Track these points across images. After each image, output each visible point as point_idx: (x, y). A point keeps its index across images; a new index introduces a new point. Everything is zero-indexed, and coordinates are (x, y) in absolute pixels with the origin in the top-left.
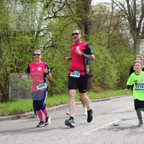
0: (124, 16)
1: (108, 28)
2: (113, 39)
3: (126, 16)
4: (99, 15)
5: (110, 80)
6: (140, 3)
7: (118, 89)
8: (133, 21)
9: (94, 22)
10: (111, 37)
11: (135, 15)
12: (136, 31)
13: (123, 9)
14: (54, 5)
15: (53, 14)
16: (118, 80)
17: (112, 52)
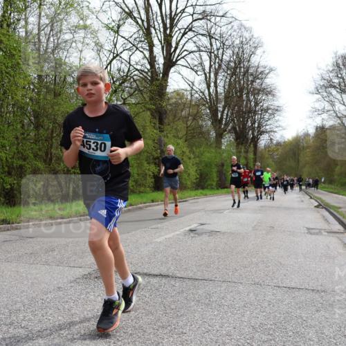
0: (204, 105)
1: (186, 118)
2: (192, 131)
3: (207, 105)
4: (175, 103)
5: (187, 178)
6: (222, 91)
7: (196, 189)
8: (214, 112)
9: (170, 111)
10: (189, 128)
11: (217, 104)
12: (218, 123)
13: (203, 97)
14: (124, 91)
15: (122, 101)
16: (197, 178)
17: (190, 146)
